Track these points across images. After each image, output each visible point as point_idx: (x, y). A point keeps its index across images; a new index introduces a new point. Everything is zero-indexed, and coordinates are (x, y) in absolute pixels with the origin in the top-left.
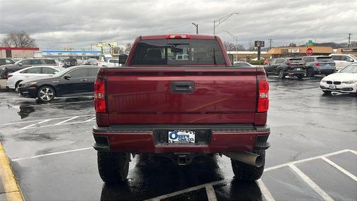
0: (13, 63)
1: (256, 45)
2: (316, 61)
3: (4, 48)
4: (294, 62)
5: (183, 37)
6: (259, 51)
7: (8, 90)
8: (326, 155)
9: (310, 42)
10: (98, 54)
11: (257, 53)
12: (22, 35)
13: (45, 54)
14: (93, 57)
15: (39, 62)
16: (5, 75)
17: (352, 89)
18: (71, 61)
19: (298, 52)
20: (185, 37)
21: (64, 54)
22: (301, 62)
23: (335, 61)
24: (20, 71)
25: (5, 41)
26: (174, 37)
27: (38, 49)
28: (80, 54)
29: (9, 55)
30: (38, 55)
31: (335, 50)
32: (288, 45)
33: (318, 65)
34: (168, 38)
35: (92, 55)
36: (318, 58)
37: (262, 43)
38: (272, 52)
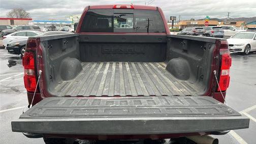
0: (12, 28)
1: (171, 19)
2: (212, 30)
3: (9, 19)
4: (198, 31)
5: (128, 7)
6: (173, 23)
7: (3, 47)
8: (246, 110)
9: (207, 17)
10: (70, 23)
11: (171, 24)
12: (21, 10)
13: (36, 23)
14: (67, 25)
15: (29, 28)
16: (2, 37)
17: (241, 50)
18: (53, 28)
19: (197, 23)
20: (130, 7)
21: (48, 23)
22: (202, 31)
23: (224, 30)
24: (12, 34)
25: (10, 14)
26: (119, 7)
27: (31, 19)
28: (58, 23)
29: (12, 23)
30: (31, 24)
31: (220, 23)
32: (190, 19)
33: (213, 32)
34: (115, 8)
35: (66, 24)
36: (213, 28)
37: (175, 18)
38: (181, 23)
